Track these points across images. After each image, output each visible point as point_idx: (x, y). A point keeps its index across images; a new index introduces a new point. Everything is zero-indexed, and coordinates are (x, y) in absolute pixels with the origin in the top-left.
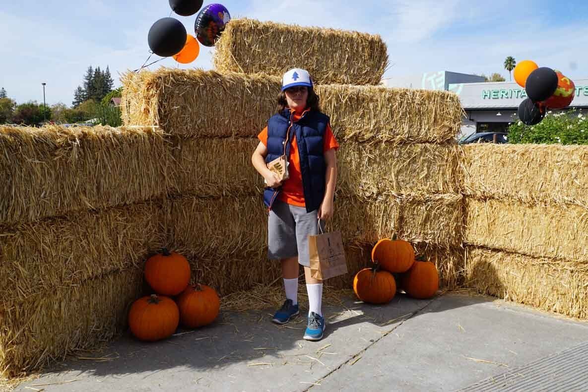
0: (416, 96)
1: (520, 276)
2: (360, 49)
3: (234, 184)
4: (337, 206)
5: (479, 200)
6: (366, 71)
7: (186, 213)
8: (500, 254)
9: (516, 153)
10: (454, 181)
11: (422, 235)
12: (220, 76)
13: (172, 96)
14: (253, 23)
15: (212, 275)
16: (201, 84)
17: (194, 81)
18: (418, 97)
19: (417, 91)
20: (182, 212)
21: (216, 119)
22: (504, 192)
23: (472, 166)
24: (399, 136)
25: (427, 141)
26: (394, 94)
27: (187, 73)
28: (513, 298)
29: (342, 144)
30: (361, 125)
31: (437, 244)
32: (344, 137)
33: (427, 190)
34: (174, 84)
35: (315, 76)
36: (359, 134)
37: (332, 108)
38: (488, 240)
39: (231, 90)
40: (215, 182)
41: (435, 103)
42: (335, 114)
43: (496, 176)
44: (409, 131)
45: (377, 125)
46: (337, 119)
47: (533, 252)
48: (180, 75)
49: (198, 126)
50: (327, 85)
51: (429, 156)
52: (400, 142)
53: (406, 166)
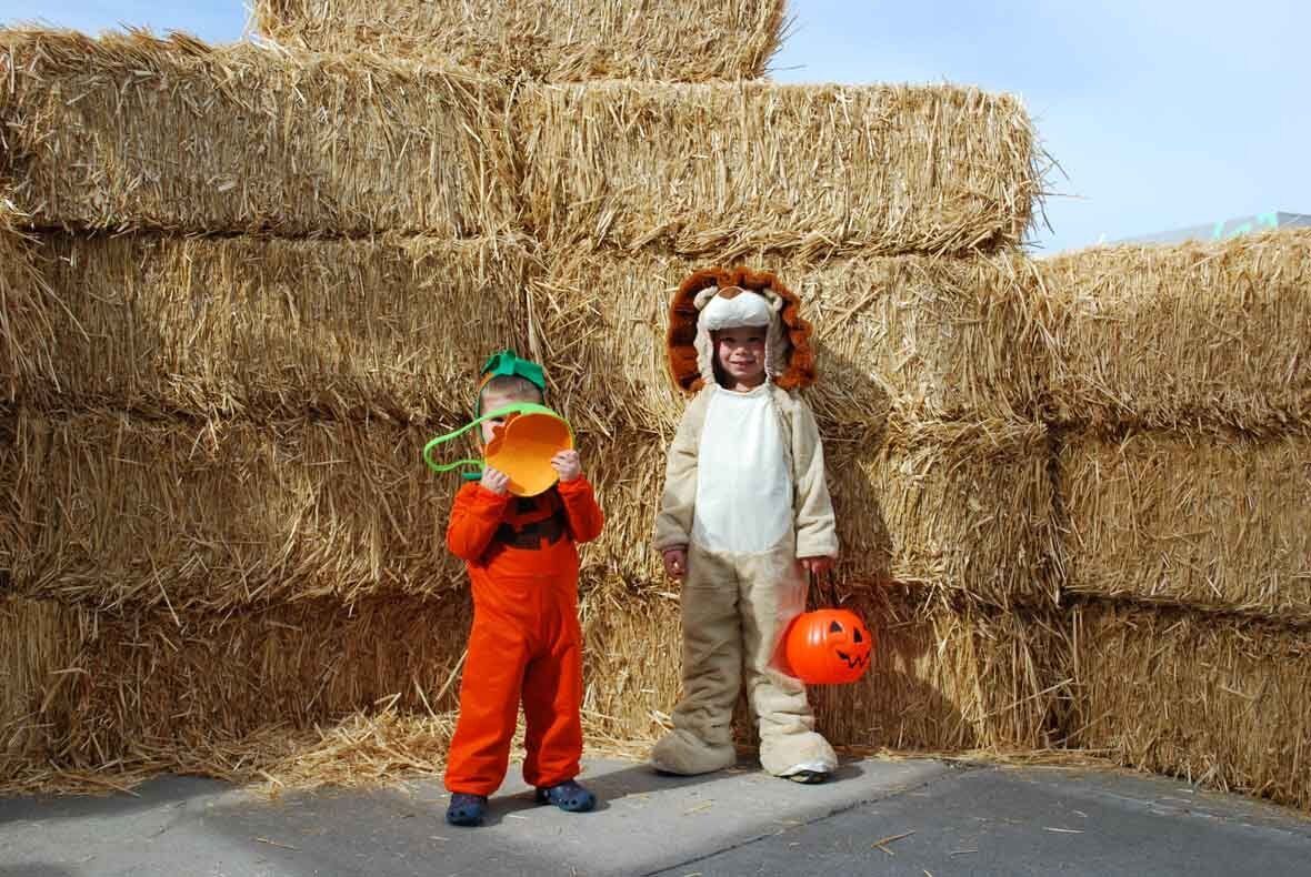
0: (869, 103)
1: (1252, 695)
3: (259, 380)
4: (616, 462)
5: (1102, 439)
6: (708, 39)
7: (99, 462)
8: (1184, 622)
9: (1206, 260)
10: (1015, 377)
11: (906, 561)
12: (208, 51)
13: (41, 106)
15: (193, 668)
16: (138, 73)
17: (118, 63)
18: (870, 110)
19: (871, 89)
20: (83, 461)
21: (194, 178)
22: (1175, 402)
23: (1072, 322)
24: (814, 232)
25: (912, 251)
26: (787, 95)
27: (97, 37)
28: (1236, 780)
29: (627, 263)
30: (686, 202)
31: (965, 591)
32: (629, 242)
33: (921, 409)
34: (47, 69)
35: (538, 60)
36: (679, 231)
37: (590, 151)
38: (1137, 576)
39: (243, 94)
40: (193, 373)
41: (935, 123)
42: (599, 171)
43: (1146, 349)
44: (845, 218)
45: (741, 198)
46: (605, 187)
47: (1286, 609)
48: (71, 45)
49: (129, 197)
50: (577, 85)
51: (921, 294)
52: (819, 253)
53: (844, 329)
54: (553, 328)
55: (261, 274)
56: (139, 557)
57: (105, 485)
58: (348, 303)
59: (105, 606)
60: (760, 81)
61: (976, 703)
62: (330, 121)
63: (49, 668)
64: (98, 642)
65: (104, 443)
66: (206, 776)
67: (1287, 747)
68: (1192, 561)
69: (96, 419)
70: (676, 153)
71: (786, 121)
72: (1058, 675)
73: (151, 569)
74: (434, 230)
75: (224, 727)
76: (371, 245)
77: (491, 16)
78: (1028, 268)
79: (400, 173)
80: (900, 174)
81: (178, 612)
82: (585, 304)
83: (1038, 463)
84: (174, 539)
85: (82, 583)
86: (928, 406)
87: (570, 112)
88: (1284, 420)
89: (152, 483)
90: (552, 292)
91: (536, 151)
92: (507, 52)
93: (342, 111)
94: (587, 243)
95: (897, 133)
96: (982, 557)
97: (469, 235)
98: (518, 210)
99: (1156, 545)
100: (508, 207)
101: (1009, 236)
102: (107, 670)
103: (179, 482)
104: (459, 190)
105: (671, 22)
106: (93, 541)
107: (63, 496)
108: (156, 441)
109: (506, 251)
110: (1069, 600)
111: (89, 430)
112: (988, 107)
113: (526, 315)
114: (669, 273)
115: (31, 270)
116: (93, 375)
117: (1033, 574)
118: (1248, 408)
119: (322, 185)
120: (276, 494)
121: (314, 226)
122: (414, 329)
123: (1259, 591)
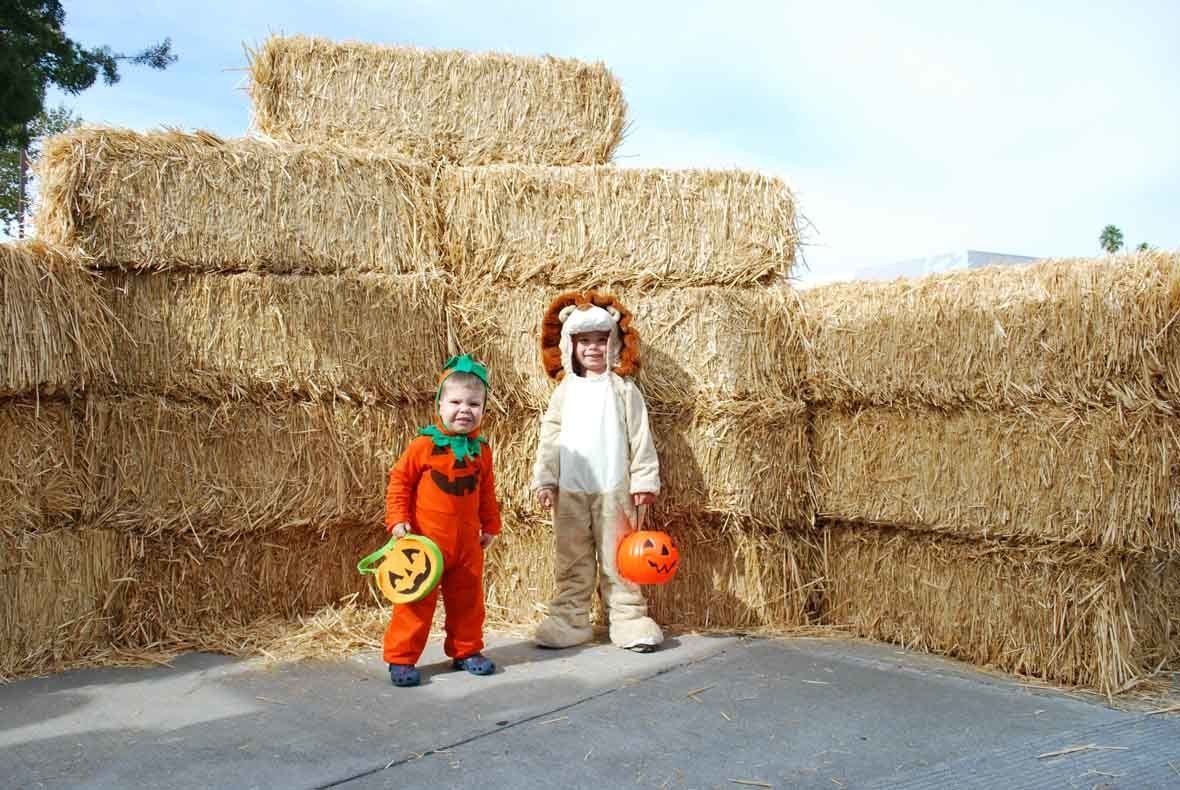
0: (683, 182)
1: (944, 586)
2: (557, 91)
3: (258, 374)
4: (509, 430)
5: (843, 412)
6: (573, 136)
7: (144, 432)
8: (898, 537)
9: (912, 290)
10: (784, 370)
11: (710, 496)
12: (222, 143)
13: (104, 182)
14: (315, 44)
15: (211, 577)
16: (173, 158)
17: (158, 152)
18: (686, 185)
19: (684, 172)
20: (133, 431)
21: (212, 232)
22: (892, 387)
23: (822, 333)
24: (646, 270)
25: (714, 283)
26: (627, 175)
27: (145, 134)
28: (933, 645)
29: (516, 291)
30: (557, 249)
31: (751, 518)
32: (518, 276)
33: (720, 392)
34: (109, 157)
35: (454, 149)
36: (553, 269)
37: (490, 214)
38: (867, 506)
39: (247, 173)
40: (211, 368)
41: (728, 195)
42: (497, 227)
43: (872, 351)
44: (668, 260)
45: (594, 247)
46: (501, 238)
47: (965, 528)
48: (125, 139)
49: (166, 245)
50: (481, 167)
51: (719, 314)
52: (649, 284)
53: (666, 338)
54: (465, 336)
55: (259, 300)
56: (173, 499)
57: (149, 449)
58: (321, 319)
59: (149, 533)
60: (608, 165)
61: (758, 596)
62: (308, 192)
63: (109, 577)
64: (144, 559)
65: (148, 419)
66: (220, 652)
67: (967, 622)
68: (904, 496)
69: (142, 401)
70: (550, 214)
71: (626, 194)
72: (814, 574)
73: (181, 507)
74: (381, 269)
75: (234, 618)
76: (337, 279)
77: (421, 119)
78: (792, 295)
79: (357, 228)
80: (704, 230)
81: (200, 537)
82: (487, 320)
83: (800, 429)
84: (198, 486)
85: (133, 517)
86: (724, 389)
87: (477, 187)
88: (964, 400)
89: (182, 447)
90: (464, 312)
91: (452, 214)
92: (432, 143)
93: (317, 185)
94: (489, 277)
95: (702, 203)
96: (762, 493)
97: (405, 271)
98: (440, 254)
99: (879, 485)
100: (433, 252)
101: (779, 273)
102: (150, 578)
103: (201, 445)
104: (399, 240)
105: (548, 124)
106: (141, 488)
107: (119, 455)
108: (185, 417)
109: (431, 282)
110: (821, 523)
111: (137, 410)
112: (764, 184)
113: (446, 328)
114: (546, 298)
115: (96, 297)
116: (140, 371)
117: (797, 506)
118: (939, 391)
119: (302, 237)
120: (270, 454)
121: (296, 266)
122: (367, 338)
123: (948, 516)
